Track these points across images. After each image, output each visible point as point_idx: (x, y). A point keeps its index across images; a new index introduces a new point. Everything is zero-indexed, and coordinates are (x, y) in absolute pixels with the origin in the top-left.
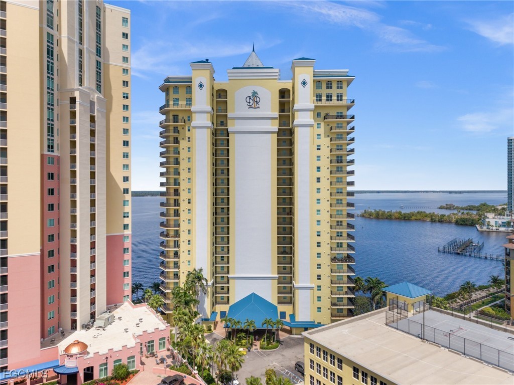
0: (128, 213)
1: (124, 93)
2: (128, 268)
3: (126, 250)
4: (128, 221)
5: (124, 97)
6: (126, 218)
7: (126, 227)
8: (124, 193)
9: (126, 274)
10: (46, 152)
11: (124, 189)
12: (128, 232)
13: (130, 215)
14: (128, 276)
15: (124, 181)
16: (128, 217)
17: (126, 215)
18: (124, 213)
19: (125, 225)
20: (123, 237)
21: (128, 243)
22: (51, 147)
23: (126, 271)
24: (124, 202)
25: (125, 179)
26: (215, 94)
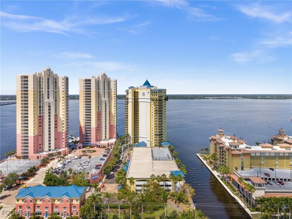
2: (115, 131)
3: (115, 128)
7: (115, 123)
9: (115, 133)
10: (98, 111)
20: (114, 125)
21: (115, 126)
22: (99, 110)
24: (114, 118)
25: (115, 113)
26: (136, 93)
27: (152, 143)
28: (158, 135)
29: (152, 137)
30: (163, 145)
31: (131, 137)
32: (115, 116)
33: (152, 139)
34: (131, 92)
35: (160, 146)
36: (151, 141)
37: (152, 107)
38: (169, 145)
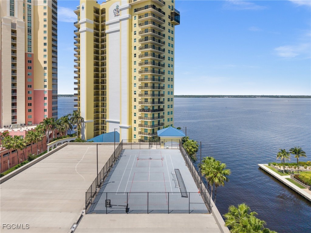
0: (46, 79)
1: (44, 19)
2: (46, 107)
3: (45, 98)
4: (46, 83)
5: (44, 21)
6: (45, 82)
7: (45, 86)
8: (44, 69)
9: (45, 110)
11: (44, 67)
12: (46, 89)
13: (47, 80)
14: (46, 111)
15: (44, 63)
16: (46, 81)
17: (45, 81)
18: (44, 79)
19: (45, 85)
21: (46, 95)
23: (45, 108)
24: (45, 74)
25: (45, 62)
26: (100, 12)
27: (134, 133)
28: (148, 110)
29: (134, 118)
30: (161, 137)
31: (85, 120)
32: (45, 68)
33: (133, 122)
34: (85, 7)
35: (155, 139)
36: (130, 129)
37: (133, 33)
38: (180, 138)
